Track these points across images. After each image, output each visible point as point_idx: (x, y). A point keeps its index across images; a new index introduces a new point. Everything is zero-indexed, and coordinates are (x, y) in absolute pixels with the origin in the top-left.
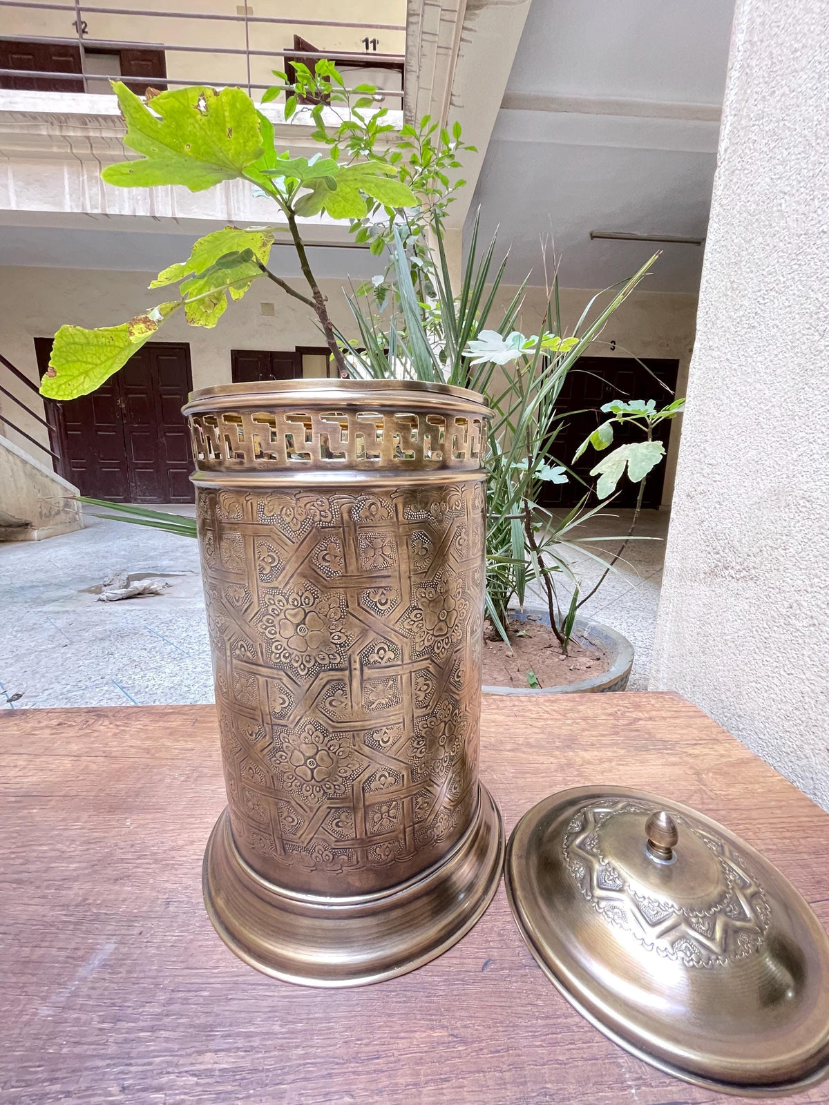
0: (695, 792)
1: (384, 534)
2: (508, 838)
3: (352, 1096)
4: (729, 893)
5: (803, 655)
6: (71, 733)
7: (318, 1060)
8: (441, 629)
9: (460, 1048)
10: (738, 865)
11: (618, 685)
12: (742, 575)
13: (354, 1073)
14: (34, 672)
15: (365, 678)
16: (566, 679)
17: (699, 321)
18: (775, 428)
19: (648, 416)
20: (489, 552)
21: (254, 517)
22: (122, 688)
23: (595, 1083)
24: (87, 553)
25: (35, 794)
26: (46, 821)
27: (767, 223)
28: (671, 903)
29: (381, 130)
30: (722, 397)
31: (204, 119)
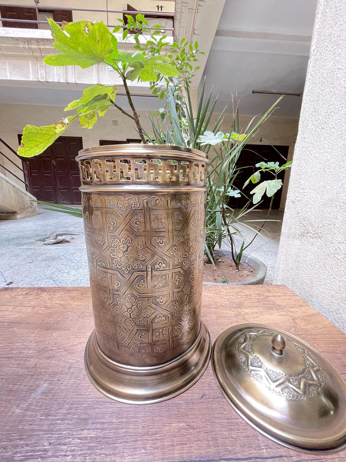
0: (293, 327)
1: (162, 214)
2: (213, 344)
3: (145, 449)
4: (307, 369)
5: (341, 270)
7: (131, 434)
8: (186, 255)
9: (191, 431)
10: (311, 357)
11: (261, 282)
12: (315, 236)
13: (146, 440)
14: (18, 273)
15: (153, 275)
16: (238, 280)
17: (300, 126)
18: (332, 172)
19: (276, 169)
20: (207, 226)
21: (106, 205)
22: (54, 280)
23: (248, 447)
24: (39, 225)
25: (15, 322)
26: (20, 333)
27: (331, 82)
28: (282, 373)
30: (309, 159)
31: (87, 35)
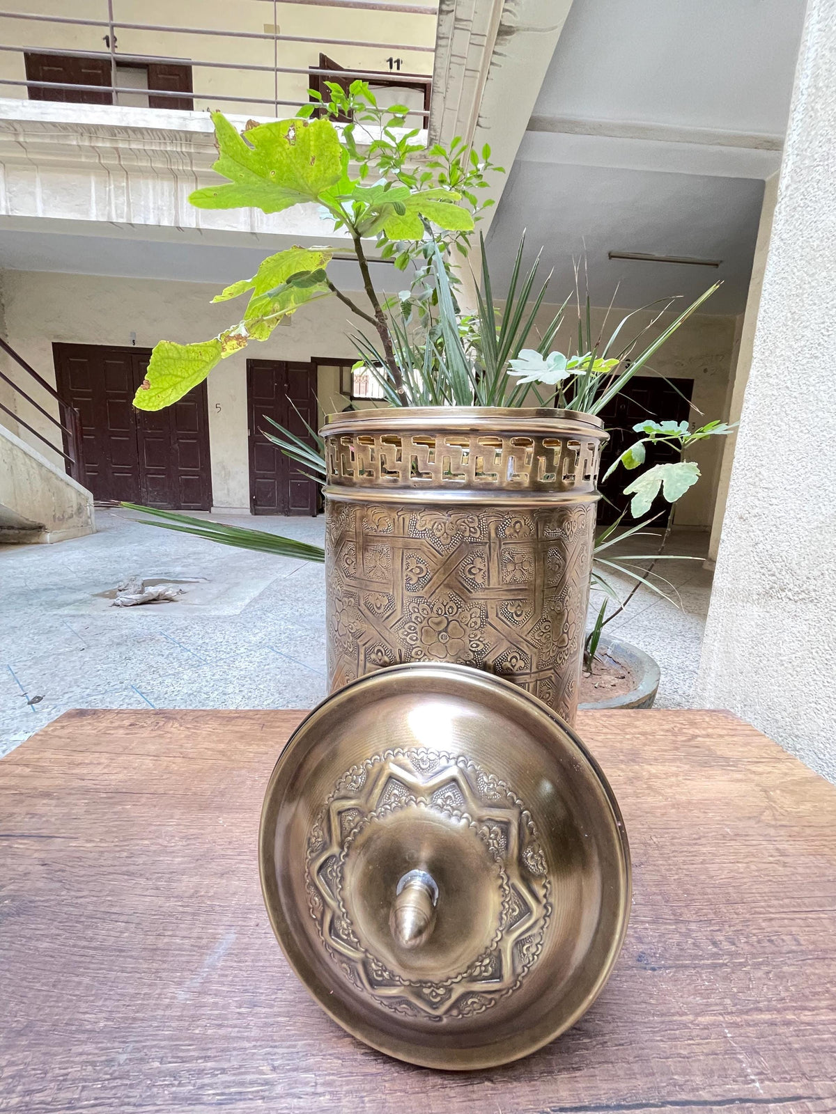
0: (766, 808)
1: (524, 550)
6: (145, 733)
8: (563, 641)
11: (646, 703)
12: (801, 597)
14: (53, 675)
16: (591, 696)
19: (682, 438)
21: (406, 531)
22: (141, 694)
23: (720, 1076)
24: (99, 558)
25: (124, 790)
26: (141, 817)
29: (412, 149)
30: (780, 423)
31: (291, 147)
